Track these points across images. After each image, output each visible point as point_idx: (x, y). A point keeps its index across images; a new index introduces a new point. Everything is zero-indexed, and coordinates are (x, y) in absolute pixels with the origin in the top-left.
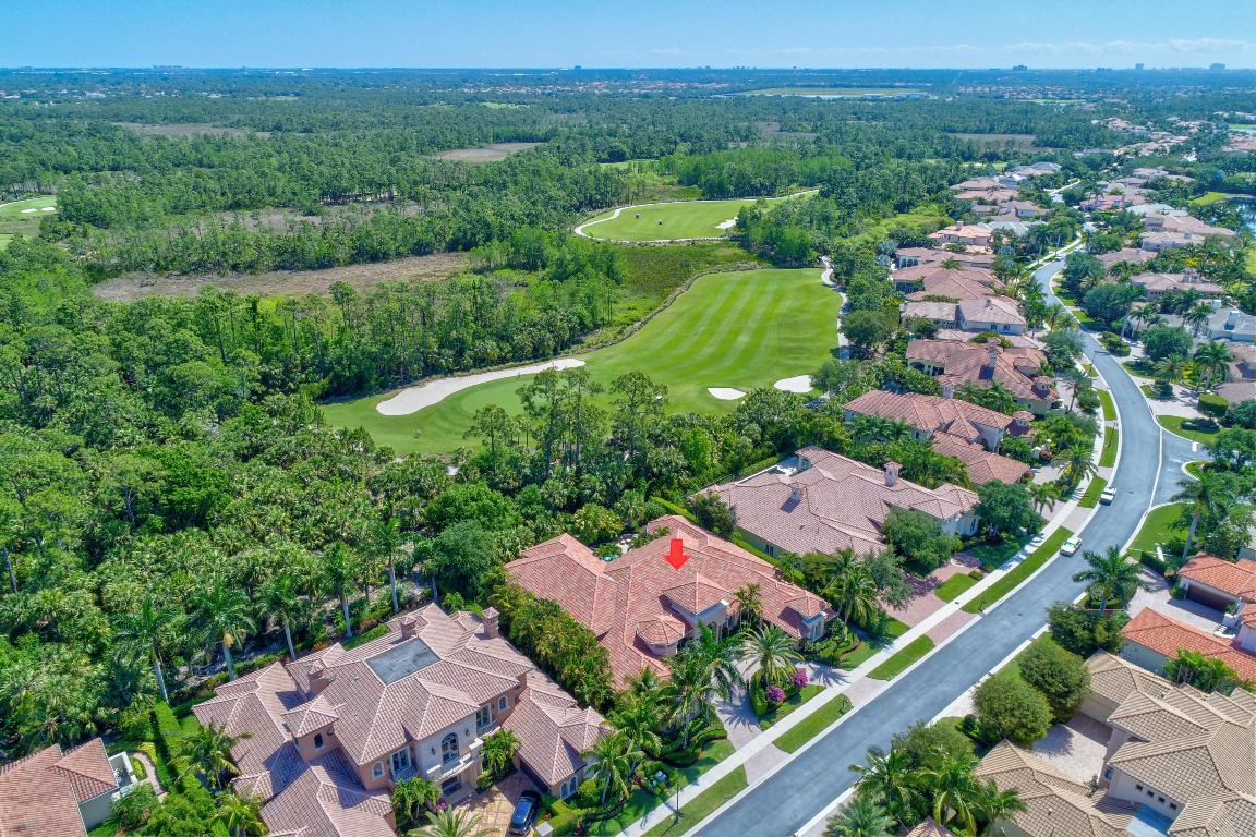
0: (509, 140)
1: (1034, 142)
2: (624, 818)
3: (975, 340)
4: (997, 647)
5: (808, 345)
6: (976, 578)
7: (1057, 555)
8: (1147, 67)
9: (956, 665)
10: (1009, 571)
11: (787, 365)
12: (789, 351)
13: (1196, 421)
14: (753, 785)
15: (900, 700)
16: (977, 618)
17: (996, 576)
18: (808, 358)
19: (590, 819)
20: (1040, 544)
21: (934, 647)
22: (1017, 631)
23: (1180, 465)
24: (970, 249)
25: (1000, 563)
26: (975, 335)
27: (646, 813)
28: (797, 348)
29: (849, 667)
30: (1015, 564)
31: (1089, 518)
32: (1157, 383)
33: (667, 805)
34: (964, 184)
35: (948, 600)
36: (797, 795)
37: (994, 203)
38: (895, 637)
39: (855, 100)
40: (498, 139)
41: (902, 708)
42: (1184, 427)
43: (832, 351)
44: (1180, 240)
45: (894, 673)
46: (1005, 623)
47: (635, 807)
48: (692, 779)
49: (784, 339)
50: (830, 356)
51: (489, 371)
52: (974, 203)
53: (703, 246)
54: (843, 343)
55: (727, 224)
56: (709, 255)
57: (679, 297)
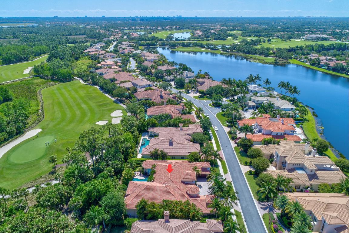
3: (146, 90)
4: (232, 155)
5: (104, 102)
6: (212, 143)
7: (216, 132)
9: (232, 163)
10: (214, 139)
11: (107, 110)
13: (200, 96)
14: (241, 212)
16: (222, 151)
17: (213, 141)
18: (110, 106)
20: (211, 131)
22: (230, 150)
23: (208, 106)
24: (113, 67)
26: (145, 88)
28: (103, 104)
30: (213, 137)
32: (185, 90)
34: (88, 50)
36: (249, 207)
37: (102, 54)
38: (217, 163)
41: (237, 177)
42: (199, 98)
43: (113, 102)
44: (154, 58)
46: (227, 150)
49: (96, 102)
50: (115, 104)
51: (4, 145)
52: (97, 55)
53: (27, 81)
54: (113, 99)
55: (27, 71)
56: (33, 83)
57: (42, 98)
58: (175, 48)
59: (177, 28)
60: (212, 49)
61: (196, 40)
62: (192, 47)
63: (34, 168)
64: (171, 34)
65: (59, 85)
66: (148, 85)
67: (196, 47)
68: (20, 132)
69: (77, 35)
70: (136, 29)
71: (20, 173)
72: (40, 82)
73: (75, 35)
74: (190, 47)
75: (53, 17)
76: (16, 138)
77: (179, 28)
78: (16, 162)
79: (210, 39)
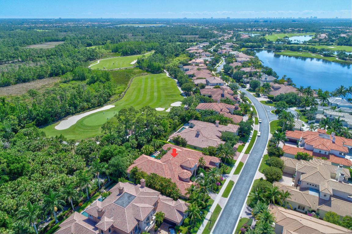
0: (50, 41)
1: (198, 37)
2: (198, 226)
3: (214, 88)
4: (257, 161)
5: (173, 94)
6: (244, 146)
7: (257, 137)
8: (214, 18)
9: (251, 167)
10: (249, 142)
11: (171, 100)
12: (170, 96)
13: (268, 101)
14: (223, 207)
15: (244, 178)
16: (249, 155)
17: (247, 144)
18: (176, 97)
19: (190, 229)
20: (252, 135)
21: (244, 164)
22: (258, 156)
23: (270, 112)
24: (200, 65)
25: (247, 141)
26: (214, 87)
27: (202, 223)
28: (171, 95)
29: (229, 173)
31: (259, 127)
32: (256, 93)
33: (206, 219)
34: (190, 49)
35: (241, 152)
36: (234, 208)
37: (199, 53)
38: (235, 164)
39: (148, 27)
40: (46, 41)
41: (245, 180)
42: (266, 103)
43: (180, 94)
44: (245, 60)
45: (239, 172)
46: (255, 155)
47: (199, 222)
48: (208, 211)
49: (166, 93)
50: (181, 96)
51: (86, 112)
52: (195, 53)
53: (130, 70)
54: (182, 92)
55: (133, 63)
56: (132, 72)
57: (131, 84)
58: (280, 52)
59: (300, 30)
60: (325, 55)
61: (313, 44)
62: (302, 51)
63: (94, 130)
64: (286, 37)
65: (149, 76)
66: (219, 84)
67: (306, 52)
68: (100, 105)
69: (192, 35)
70: (251, 31)
71: (84, 132)
72: (137, 72)
73: (190, 35)
74: (299, 51)
75: (183, 18)
76: (96, 109)
77: (302, 30)
78: (86, 124)
79: (332, 44)
